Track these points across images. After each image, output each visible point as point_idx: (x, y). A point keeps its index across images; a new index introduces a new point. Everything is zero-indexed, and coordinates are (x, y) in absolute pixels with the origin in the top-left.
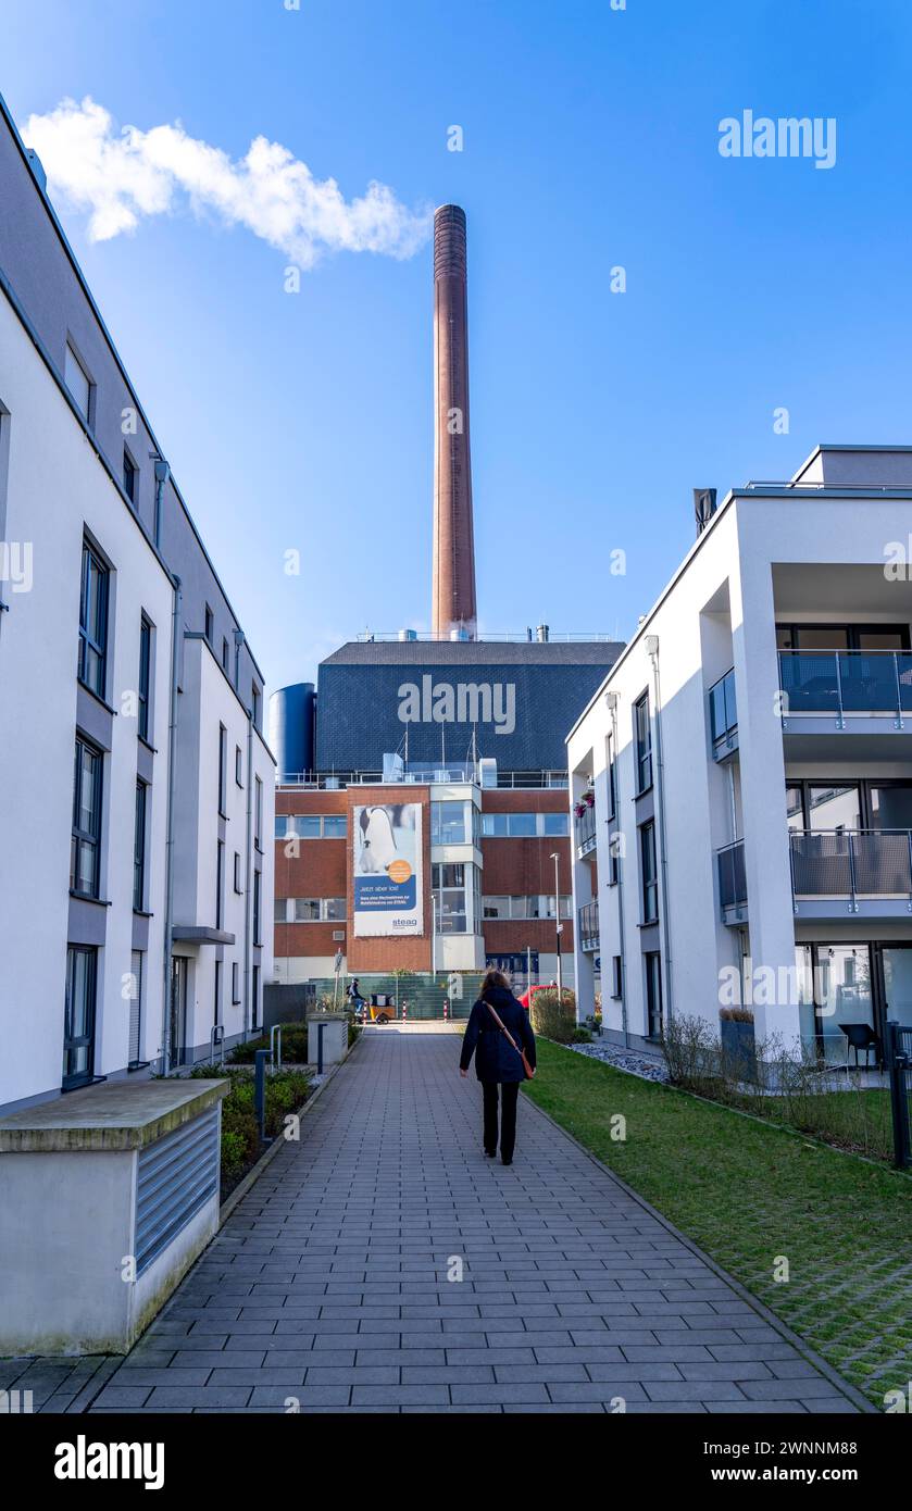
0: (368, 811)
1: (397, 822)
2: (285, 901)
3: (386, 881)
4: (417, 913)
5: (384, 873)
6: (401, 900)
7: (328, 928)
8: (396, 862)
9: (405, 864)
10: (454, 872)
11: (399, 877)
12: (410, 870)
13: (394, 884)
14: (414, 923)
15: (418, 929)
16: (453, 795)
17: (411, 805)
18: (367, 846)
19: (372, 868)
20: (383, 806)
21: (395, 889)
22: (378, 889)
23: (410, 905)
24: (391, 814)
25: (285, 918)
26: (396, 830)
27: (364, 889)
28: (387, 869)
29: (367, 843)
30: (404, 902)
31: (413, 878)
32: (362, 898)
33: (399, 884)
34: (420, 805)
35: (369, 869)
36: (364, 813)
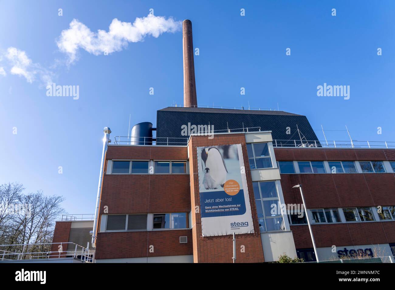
0: (207, 150)
1: (226, 155)
2: (146, 216)
3: (222, 194)
4: (247, 217)
5: (220, 189)
6: (235, 207)
7: (176, 234)
8: (228, 182)
9: (235, 182)
10: (269, 186)
11: (232, 191)
12: (239, 186)
13: (229, 196)
14: (245, 224)
15: (249, 229)
16: (259, 138)
17: (234, 145)
18: (207, 172)
19: (212, 186)
20: (216, 146)
21: (230, 200)
22: (217, 200)
23: (242, 211)
24: (222, 151)
25: (146, 228)
26: (226, 161)
27: (207, 201)
28: (223, 186)
29: (207, 170)
30: (237, 209)
31: (241, 192)
32: (206, 208)
33: (232, 196)
34: (240, 145)
35: (210, 187)
36: (204, 151)
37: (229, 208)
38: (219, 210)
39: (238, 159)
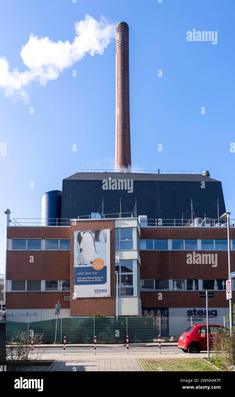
0: (82, 233)
1: (97, 239)
2: (40, 281)
3: (91, 269)
4: (107, 286)
5: (90, 265)
6: (99, 279)
7: (61, 295)
8: (96, 260)
9: (101, 261)
11: (98, 267)
12: (104, 264)
13: (95, 271)
14: (105, 291)
15: (108, 294)
16: (127, 224)
17: (104, 230)
18: (81, 251)
19: (84, 263)
20: (90, 231)
21: (96, 273)
22: (87, 273)
23: (104, 282)
24: (94, 235)
25: (40, 290)
26: (96, 243)
27: (79, 274)
28: (91, 263)
29: (81, 250)
30: (100, 280)
31: (105, 268)
32: (78, 278)
33: (98, 271)
34: (109, 230)
35: (82, 263)
36: (79, 234)
37: (94, 279)
38: (87, 280)
39: (106, 242)
